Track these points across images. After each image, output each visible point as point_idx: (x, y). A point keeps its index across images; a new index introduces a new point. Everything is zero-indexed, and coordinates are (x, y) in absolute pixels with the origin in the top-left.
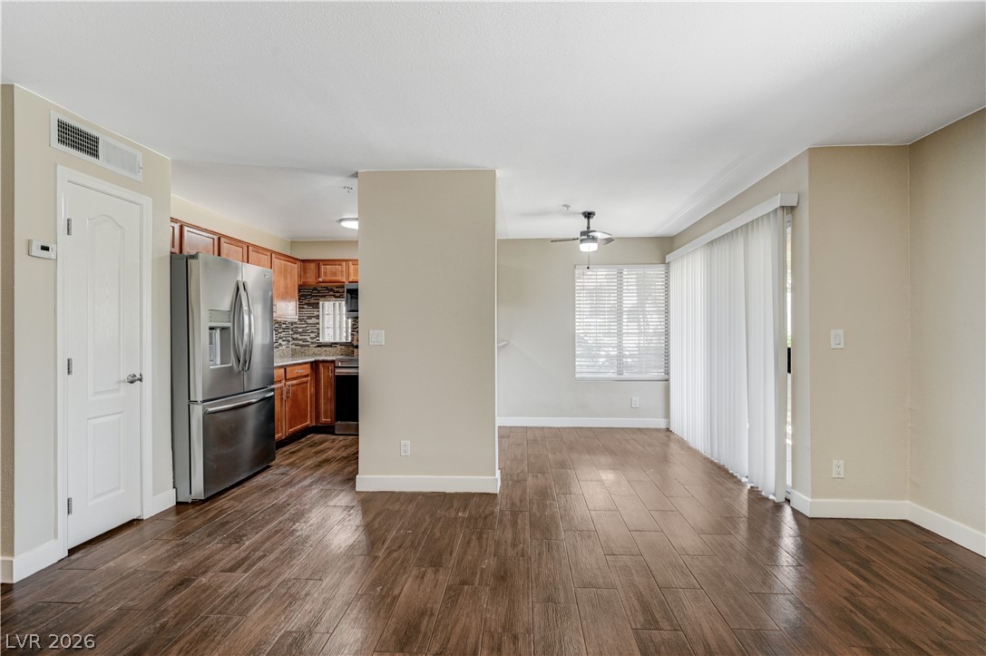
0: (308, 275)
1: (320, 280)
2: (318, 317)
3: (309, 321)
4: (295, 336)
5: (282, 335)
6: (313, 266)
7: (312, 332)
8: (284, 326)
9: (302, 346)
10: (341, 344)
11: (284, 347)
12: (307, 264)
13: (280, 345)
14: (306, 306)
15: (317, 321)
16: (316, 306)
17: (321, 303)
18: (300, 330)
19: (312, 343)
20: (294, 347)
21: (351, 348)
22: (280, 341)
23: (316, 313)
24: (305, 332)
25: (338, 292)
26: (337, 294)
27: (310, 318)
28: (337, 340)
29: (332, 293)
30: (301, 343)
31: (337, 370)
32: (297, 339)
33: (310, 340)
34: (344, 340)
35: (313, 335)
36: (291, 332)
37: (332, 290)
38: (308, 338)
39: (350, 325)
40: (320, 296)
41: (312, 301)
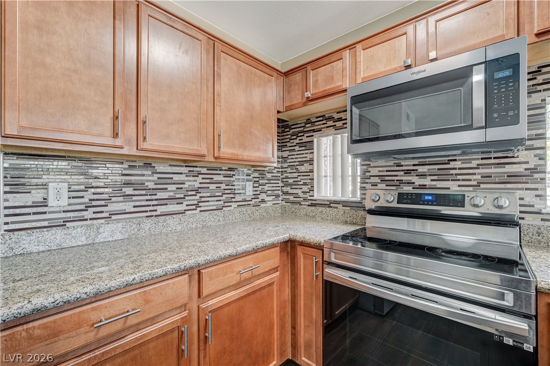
0: (293, 94)
1: (308, 94)
2: (311, 162)
3: (302, 169)
4: (285, 189)
5: (266, 188)
6: (298, 77)
7: (305, 184)
8: (269, 176)
9: (293, 203)
10: (345, 204)
11: (269, 204)
12: (292, 77)
13: (263, 201)
14: (297, 148)
15: (310, 167)
16: (308, 146)
17: (315, 140)
18: (291, 181)
19: (305, 200)
20: (284, 203)
21: (362, 213)
22: (263, 196)
23: (309, 156)
24: (296, 183)
25: (340, 119)
26: (339, 124)
27: (302, 163)
28: (339, 197)
29: (330, 123)
30: (291, 198)
31: (329, 270)
32: (287, 193)
33: (302, 195)
34: (349, 197)
35: (305, 188)
36: (281, 185)
37: (331, 118)
38: (299, 191)
39: (359, 174)
40: (314, 131)
41: (305, 139)
